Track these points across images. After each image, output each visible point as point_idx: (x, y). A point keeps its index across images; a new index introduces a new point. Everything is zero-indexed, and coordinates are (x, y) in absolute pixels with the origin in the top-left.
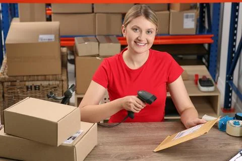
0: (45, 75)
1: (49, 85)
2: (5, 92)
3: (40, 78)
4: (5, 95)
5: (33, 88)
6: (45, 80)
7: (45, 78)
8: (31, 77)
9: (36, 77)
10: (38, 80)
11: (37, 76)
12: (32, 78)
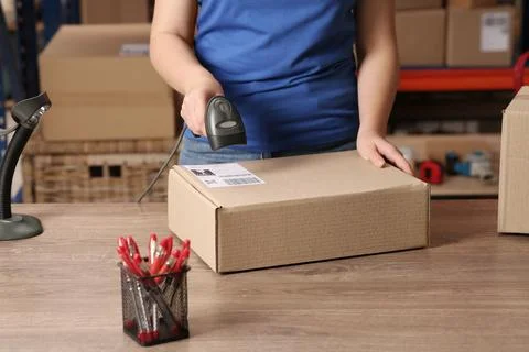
0: (135, 141)
1: (145, 163)
2: (38, 181)
3: (121, 146)
4: (39, 188)
5: (106, 171)
6: (135, 151)
7: (135, 147)
8: (99, 145)
9: (112, 146)
10: (117, 152)
11: (117, 141)
12: (102, 147)
